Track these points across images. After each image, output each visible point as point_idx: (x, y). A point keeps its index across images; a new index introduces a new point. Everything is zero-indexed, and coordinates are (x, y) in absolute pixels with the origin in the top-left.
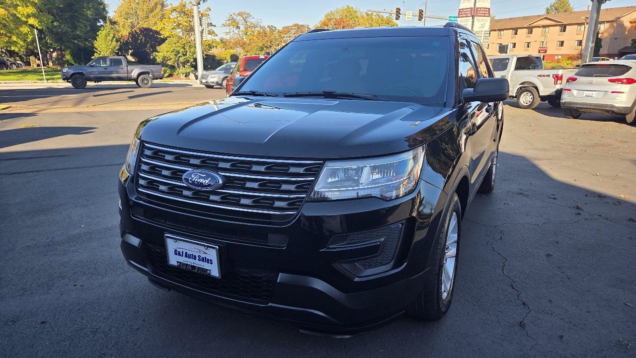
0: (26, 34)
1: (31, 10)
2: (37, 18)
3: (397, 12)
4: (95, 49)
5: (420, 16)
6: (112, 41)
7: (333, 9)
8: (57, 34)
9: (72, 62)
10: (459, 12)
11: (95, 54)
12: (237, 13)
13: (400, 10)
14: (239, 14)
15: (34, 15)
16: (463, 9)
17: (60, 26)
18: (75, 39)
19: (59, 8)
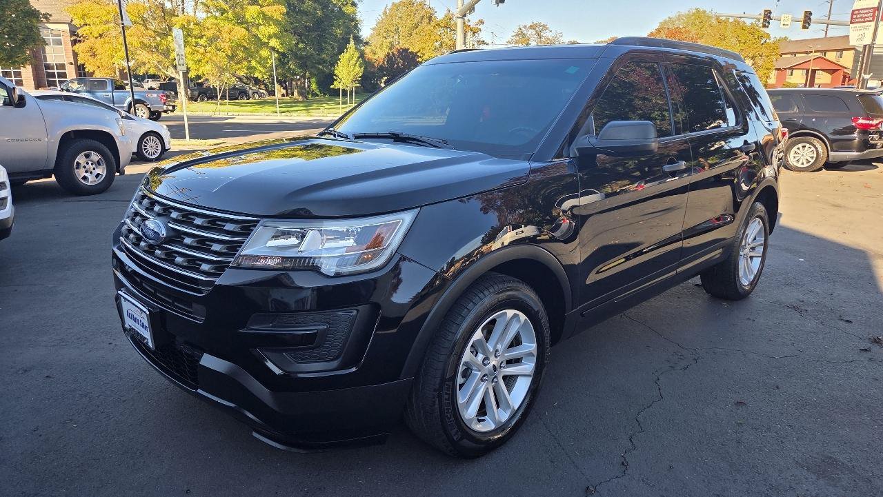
0: (267, 58)
1: (273, 29)
2: (279, 38)
3: (765, 15)
4: (334, 77)
5: (805, 21)
6: (355, 65)
7: (673, 15)
8: (301, 58)
9: (317, 92)
10: (853, 14)
11: (335, 83)
12: (528, 25)
13: (770, 12)
14: (531, 27)
15: (276, 36)
16: (859, 10)
17: (305, 48)
18: (319, 64)
19: (306, 27)
